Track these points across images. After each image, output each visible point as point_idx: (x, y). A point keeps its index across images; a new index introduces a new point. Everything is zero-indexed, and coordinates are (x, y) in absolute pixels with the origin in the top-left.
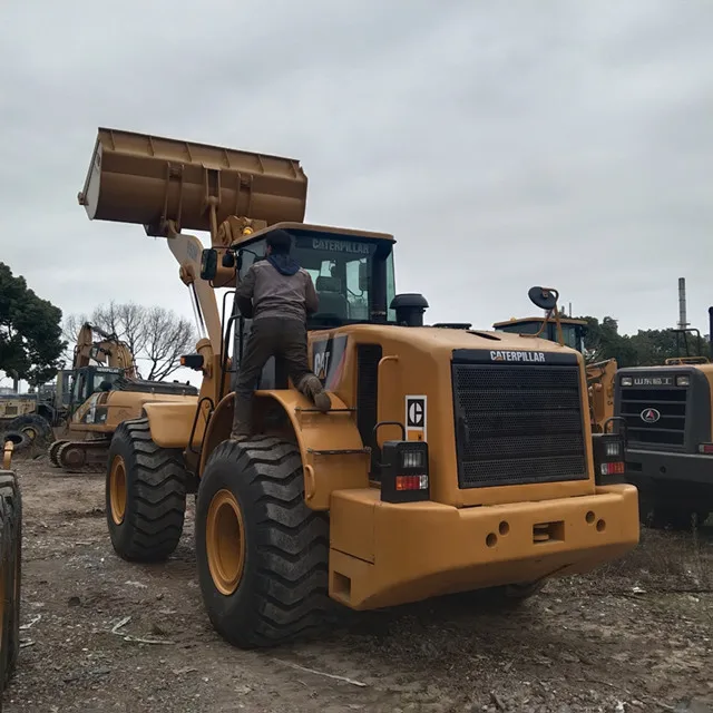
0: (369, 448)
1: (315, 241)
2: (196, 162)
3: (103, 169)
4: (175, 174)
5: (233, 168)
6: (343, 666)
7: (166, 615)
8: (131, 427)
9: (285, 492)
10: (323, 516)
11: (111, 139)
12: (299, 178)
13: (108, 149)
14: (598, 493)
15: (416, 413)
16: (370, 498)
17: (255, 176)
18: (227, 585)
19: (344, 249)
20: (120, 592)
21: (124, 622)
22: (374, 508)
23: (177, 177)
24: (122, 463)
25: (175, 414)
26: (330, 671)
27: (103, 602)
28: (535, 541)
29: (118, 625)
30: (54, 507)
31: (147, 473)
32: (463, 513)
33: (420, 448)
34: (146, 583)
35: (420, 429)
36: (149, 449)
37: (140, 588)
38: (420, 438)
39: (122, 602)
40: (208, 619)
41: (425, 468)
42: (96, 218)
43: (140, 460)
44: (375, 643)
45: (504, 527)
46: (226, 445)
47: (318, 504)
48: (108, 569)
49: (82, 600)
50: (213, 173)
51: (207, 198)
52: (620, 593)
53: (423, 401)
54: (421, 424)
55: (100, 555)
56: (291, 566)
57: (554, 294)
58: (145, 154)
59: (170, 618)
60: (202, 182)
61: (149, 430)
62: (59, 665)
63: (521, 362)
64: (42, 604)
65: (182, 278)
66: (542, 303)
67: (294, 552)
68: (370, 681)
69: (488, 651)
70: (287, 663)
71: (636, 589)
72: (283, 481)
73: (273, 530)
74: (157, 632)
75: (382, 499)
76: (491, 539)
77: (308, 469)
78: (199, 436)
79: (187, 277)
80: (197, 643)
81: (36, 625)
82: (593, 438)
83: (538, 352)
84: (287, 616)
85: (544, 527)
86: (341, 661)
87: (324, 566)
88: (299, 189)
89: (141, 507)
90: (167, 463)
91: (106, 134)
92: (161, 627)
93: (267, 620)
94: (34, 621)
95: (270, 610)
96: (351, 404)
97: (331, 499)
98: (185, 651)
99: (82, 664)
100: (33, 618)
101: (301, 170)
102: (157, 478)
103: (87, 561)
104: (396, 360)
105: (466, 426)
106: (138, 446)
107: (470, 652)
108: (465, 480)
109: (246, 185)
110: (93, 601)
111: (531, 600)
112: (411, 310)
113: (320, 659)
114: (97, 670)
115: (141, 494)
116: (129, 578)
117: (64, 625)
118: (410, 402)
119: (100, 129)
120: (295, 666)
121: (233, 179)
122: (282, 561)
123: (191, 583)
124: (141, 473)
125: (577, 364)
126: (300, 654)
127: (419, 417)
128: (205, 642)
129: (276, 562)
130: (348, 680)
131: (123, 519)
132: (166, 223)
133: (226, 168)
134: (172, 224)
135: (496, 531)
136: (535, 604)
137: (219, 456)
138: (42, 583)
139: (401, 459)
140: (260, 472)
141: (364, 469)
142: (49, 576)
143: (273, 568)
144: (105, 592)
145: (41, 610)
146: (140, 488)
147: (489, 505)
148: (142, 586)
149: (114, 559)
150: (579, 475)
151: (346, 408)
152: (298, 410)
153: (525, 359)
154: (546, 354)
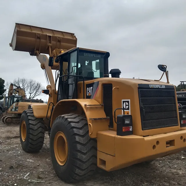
0: (109, 117)
1: (85, 53)
2: (45, 34)
3: (17, 35)
4: (39, 37)
5: (55, 35)
7: (41, 171)
8: (27, 112)
9: (81, 132)
10: (95, 140)
11: (19, 26)
12: (74, 39)
13: (18, 29)
14: (181, 130)
15: (126, 105)
16: (113, 134)
17: (62, 38)
18: (61, 162)
20: (26, 164)
21: (28, 174)
22: (115, 137)
23: (39, 38)
24: (25, 123)
25: (39, 108)
27: (20, 167)
29: (26, 176)
30: (4, 135)
31: (33, 126)
35: (128, 111)
36: (33, 119)
38: (128, 113)
39: (26, 167)
40: (55, 172)
41: (131, 124)
42: (15, 50)
43: (30, 122)
44: (110, 180)
45: (158, 142)
46: (60, 117)
47: (93, 136)
48: (21, 155)
49: (14, 167)
50: (50, 37)
51: (48, 44)
52: (178, 159)
53: (129, 101)
54: (128, 109)
55: (18, 151)
56: (84, 156)
57: (165, 67)
58: (29, 31)
59: (43, 173)
60: (46, 39)
61: (33, 113)
63: (158, 88)
64: (1, 169)
65: (41, 67)
66: (162, 69)
67: (85, 152)
71: (183, 157)
72: (81, 129)
73: (78, 145)
74: (39, 178)
76: (154, 147)
77: (90, 125)
79: (43, 67)
80: (52, 181)
82: (179, 112)
83: (163, 85)
84: (83, 173)
85: (169, 142)
87: (95, 156)
88: (75, 42)
89: (31, 136)
90: (38, 123)
91: (18, 25)
92: (40, 176)
93: (76, 174)
95: (77, 171)
96: (101, 103)
97: (97, 134)
98: (49, 185)
101: (75, 36)
102: (36, 128)
103: (14, 153)
104: (118, 88)
105: (144, 110)
106: (29, 118)
107: (141, 182)
108: (144, 127)
109: (59, 41)
110: (17, 167)
111: (153, 162)
115: (31, 132)
116: (28, 159)
117: (8, 176)
118: (124, 102)
119: (16, 24)
121: (55, 38)
122: (81, 155)
123: (47, 160)
124: (31, 126)
125: (174, 89)
127: (127, 107)
128: (55, 181)
129: (79, 155)
131: (25, 140)
132: (36, 51)
133: (53, 35)
134: (38, 52)
135: (156, 144)
137: (58, 121)
138: (0, 161)
139: (124, 121)
140: (73, 126)
141: (107, 124)
142: (3, 158)
143: (78, 157)
144: (21, 164)
146: (31, 130)
147: (152, 135)
148: (32, 161)
149: (23, 152)
150: (176, 125)
151: (99, 104)
152: (85, 105)
153: (160, 87)
154: (165, 86)
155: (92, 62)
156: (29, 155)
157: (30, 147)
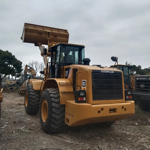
1: (67, 47)
2: (45, 30)
3: (25, 32)
4: (40, 33)
5: (53, 32)
6: (68, 138)
7: (33, 126)
8: (29, 86)
9: (56, 100)
10: (64, 106)
12: (67, 34)
13: (26, 27)
14: (125, 102)
15: (84, 84)
17: (58, 33)
18: (45, 120)
19: (73, 48)
20: (25, 121)
21: (24, 127)
22: (74, 104)
23: (41, 34)
24: (27, 94)
25: (38, 84)
26: (65, 139)
27: (21, 123)
28: (110, 113)
29: (22, 128)
30: (17, 103)
31: (32, 96)
32: (93, 106)
33: (84, 91)
34: (30, 119)
35: (85, 87)
36: (33, 91)
37: (29, 120)
38: (85, 89)
39: (25, 123)
40: (41, 127)
41: (85, 96)
42: (24, 42)
43: (31, 93)
44: (76, 134)
45: (102, 109)
46: (45, 90)
47: (63, 103)
48: (24, 116)
49: (16, 122)
50: (49, 33)
51: (47, 38)
52: (133, 125)
53: (85, 81)
55: (23, 113)
56: (57, 116)
57: (117, 58)
58: (34, 29)
59: (34, 127)
60: (46, 35)
61: (33, 87)
62: (7, 136)
63: (108, 73)
64: (8, 123)
65: (41, 55)
66: (114, 60)
67: (58, 113)
68: (73, 142)
69: (100, 136)
70: (56, 137)
71: (137, 124)
72: (56, 98)
73: (53, 108)
74: (30, 129)
75: (76, 102)
76: (99, 112)
77: (61, 95)
78: (42, 88)
79: (42, 55)
80: (38, 132)
81: (6, 127)
82: (125, 90)
83: (112, 71)
84: (56, 127)
85: (112, 109)
86: (68, 137)
87: (64, 117)
88: (67, 36)
89: (31, 103)
90: (37, 94)
91: (26, 24)
92: (31, 129)
93: (52, 128)
94: (5, 126)
95: (53, 126)
96: (71, 82)
97: (66, 102)
98: (35, 134)
99: (12, 136)
100: (5, 125)
101: (68, 32)
102: (34, 97)
103: (20, 114)
104: (80, 72)
105: (95, 87)
106: (30, 90)
108: (94, 99)
109: (56, 35)
110: (19, 122)
111: (113, 126)
112: (87, 62)
113: (63, 137)
114: (15, 137)
115: (31, 100)
116: (27, 118)
117: (11, 127)
118: (83, 81)
119: (25, 23)
120: (58, 138)
121: (53, 34)
122: (55, 115)
124: (31, 96)
125: (121, 74)
126: (59, 135)
128: (40, 132)
129: (54, 115)
130: (68, 141)
131: (27, 105)
132: (39, 43)
133: (51, 31)
134: (40, 44)
135: (100, 110)
136: (114, 127)
137: (44, 93)
138: (9, 118)
139: (79, 94)
140: (51, 96)
141: (73, 96)
142: (11, 117)
143: (53, 117)
144: (22, 121)
145: (7, 124)
146: (31, 99)
147: (99, 104)
148: (30, 120)
149: (25, 114)
150: (121, 98)
151: (70, 82)
152: (59, 83)
153: (109, 72)
154: (114, 71)
155: (75, 52)
156: (29, 116)
157: (30, 111)
